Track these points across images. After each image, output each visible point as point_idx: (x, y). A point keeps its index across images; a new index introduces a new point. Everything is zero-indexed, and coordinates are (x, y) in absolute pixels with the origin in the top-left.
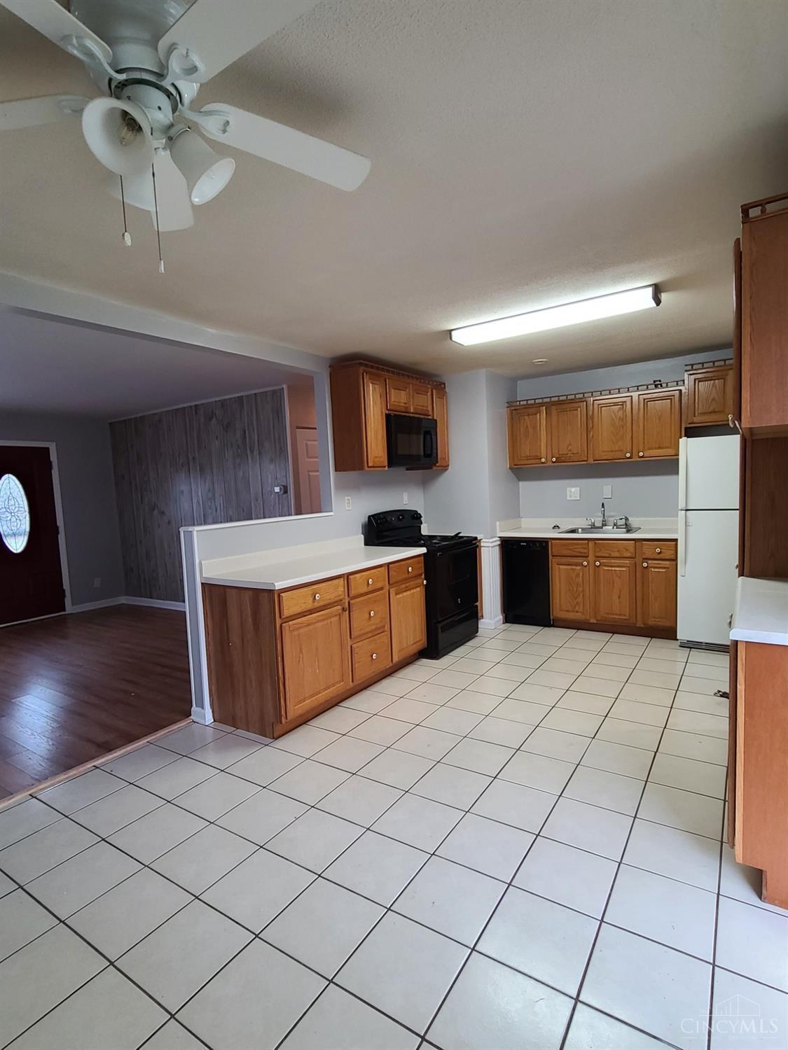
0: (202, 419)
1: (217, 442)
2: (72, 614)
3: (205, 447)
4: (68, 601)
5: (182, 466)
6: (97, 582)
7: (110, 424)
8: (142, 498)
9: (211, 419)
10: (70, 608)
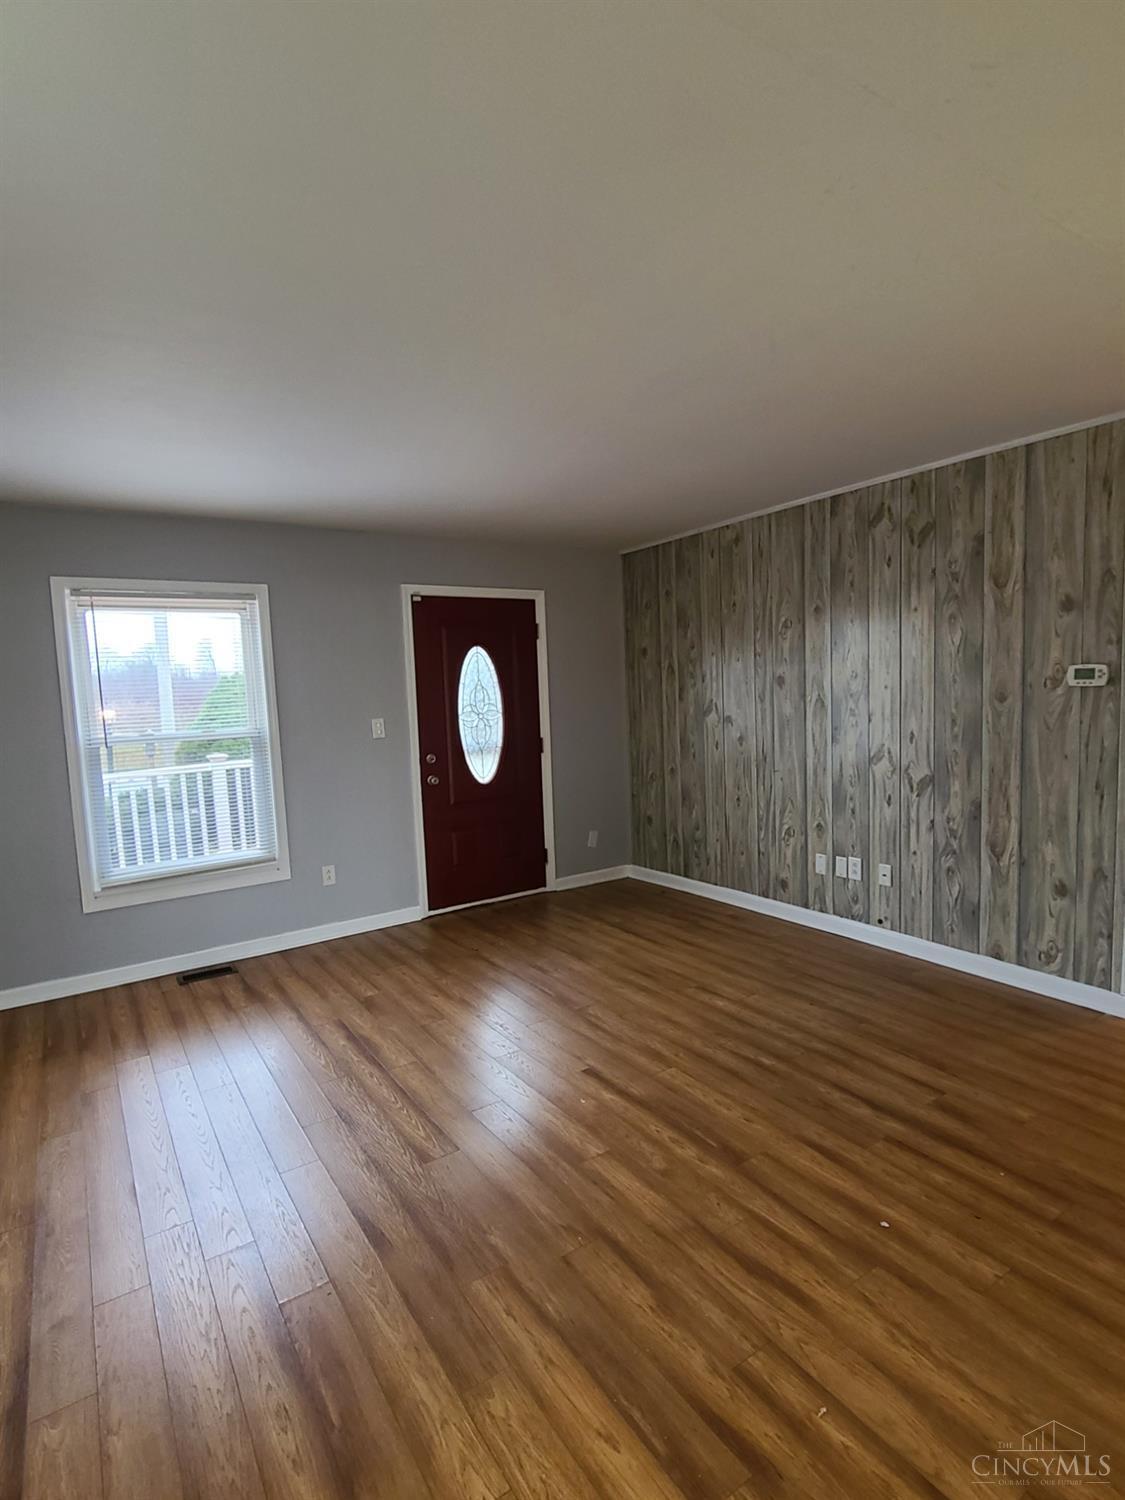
0: (850, 525)
1: (887, 572)
2: (555, 892)
3: (852, 584)
4: (550, 868)
5: (785, 626)
6: (592, 840)
7: (624, 556)
8: (681, 690)
9: (873, 523)
10: (554, 882)
